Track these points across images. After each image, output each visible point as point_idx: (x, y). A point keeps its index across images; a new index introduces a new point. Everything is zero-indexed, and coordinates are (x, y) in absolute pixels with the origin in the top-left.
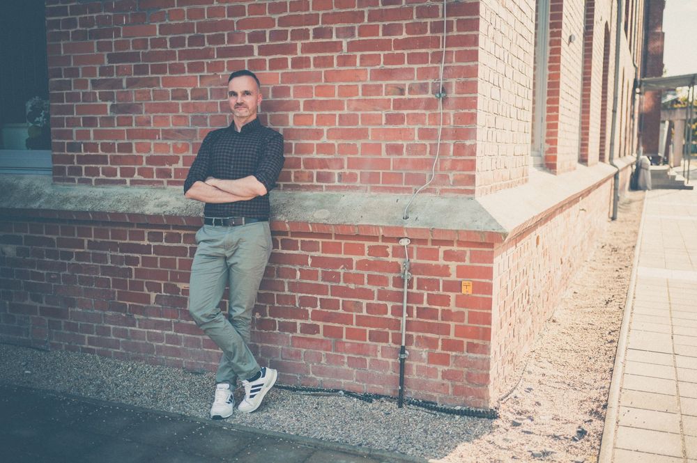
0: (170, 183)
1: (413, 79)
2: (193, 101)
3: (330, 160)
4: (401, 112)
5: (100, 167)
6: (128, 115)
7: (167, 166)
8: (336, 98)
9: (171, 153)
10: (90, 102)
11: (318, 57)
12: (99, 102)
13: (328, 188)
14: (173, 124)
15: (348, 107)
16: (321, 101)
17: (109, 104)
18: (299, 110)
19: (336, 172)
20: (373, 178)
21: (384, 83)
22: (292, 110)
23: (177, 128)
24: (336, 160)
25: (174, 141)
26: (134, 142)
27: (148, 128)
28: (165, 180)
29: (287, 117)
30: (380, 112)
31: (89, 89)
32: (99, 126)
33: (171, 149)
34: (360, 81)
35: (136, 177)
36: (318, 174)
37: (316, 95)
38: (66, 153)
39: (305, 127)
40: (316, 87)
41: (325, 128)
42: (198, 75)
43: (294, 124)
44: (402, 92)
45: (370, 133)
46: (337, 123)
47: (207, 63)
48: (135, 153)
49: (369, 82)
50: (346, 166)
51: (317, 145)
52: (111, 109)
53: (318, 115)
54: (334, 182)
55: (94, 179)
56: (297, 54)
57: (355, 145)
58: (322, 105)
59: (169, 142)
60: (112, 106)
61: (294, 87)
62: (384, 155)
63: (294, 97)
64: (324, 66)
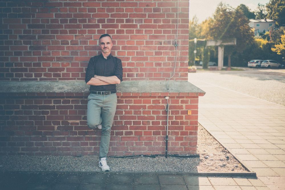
0: (60, 79)
1: (165, 39)
2: (71, 45)
3: (133, 69)
4: (161, 51)
5: (24, 73)
6: (39, 51)
7: (59, 72)
8: (135, 45)
9: (61, 67)
10: (19, 45)
11: (128, 30)
12: (23, 45)
13: (132, 79)
14: (62, 55)
15: (140, 49)
16: (129, 46)
17: (29, 46)
18: (120, 49)
19: (135, 73)
20: (150, 75)
21: (154, 40)
22: (117, 50)
23: (64, 56)
24: (135, 69)
25: (62, 62)
26: (42, 62)
27: (49, 56)
28: (57, 78)
29: (115, 52)
30: (152, 51)
31: (18, 39)
32: (23, 55)
33: (61, 65)
34: (145, 39)
35: (43, 77)
36: (128, 74)
37: (127, 44)
38: (5, 67)
39: (122, 56)
40: (127, 41)
41: (131, 57)
42: (74, 35)
43: (118, 55)
44: (161, 44)
45: (149, 59)
46: (136, 55)
47: (78, 30)
48: (42, 67)
49: (148, 40)
50: (139, 71)
51: (127, 63)
52: (29, 48)
53: (127, 52)
54: (134, 77)
55: (20, 78)
56: (119, 28)
57: (143, 63)
58: (130, 48)
59: (60, 62)
60: (30, 47)
61: (118, 41)
62: (154, 67)
63: (118, 44)
64: (130, 33)
